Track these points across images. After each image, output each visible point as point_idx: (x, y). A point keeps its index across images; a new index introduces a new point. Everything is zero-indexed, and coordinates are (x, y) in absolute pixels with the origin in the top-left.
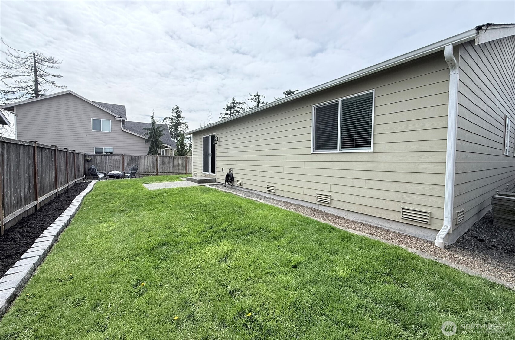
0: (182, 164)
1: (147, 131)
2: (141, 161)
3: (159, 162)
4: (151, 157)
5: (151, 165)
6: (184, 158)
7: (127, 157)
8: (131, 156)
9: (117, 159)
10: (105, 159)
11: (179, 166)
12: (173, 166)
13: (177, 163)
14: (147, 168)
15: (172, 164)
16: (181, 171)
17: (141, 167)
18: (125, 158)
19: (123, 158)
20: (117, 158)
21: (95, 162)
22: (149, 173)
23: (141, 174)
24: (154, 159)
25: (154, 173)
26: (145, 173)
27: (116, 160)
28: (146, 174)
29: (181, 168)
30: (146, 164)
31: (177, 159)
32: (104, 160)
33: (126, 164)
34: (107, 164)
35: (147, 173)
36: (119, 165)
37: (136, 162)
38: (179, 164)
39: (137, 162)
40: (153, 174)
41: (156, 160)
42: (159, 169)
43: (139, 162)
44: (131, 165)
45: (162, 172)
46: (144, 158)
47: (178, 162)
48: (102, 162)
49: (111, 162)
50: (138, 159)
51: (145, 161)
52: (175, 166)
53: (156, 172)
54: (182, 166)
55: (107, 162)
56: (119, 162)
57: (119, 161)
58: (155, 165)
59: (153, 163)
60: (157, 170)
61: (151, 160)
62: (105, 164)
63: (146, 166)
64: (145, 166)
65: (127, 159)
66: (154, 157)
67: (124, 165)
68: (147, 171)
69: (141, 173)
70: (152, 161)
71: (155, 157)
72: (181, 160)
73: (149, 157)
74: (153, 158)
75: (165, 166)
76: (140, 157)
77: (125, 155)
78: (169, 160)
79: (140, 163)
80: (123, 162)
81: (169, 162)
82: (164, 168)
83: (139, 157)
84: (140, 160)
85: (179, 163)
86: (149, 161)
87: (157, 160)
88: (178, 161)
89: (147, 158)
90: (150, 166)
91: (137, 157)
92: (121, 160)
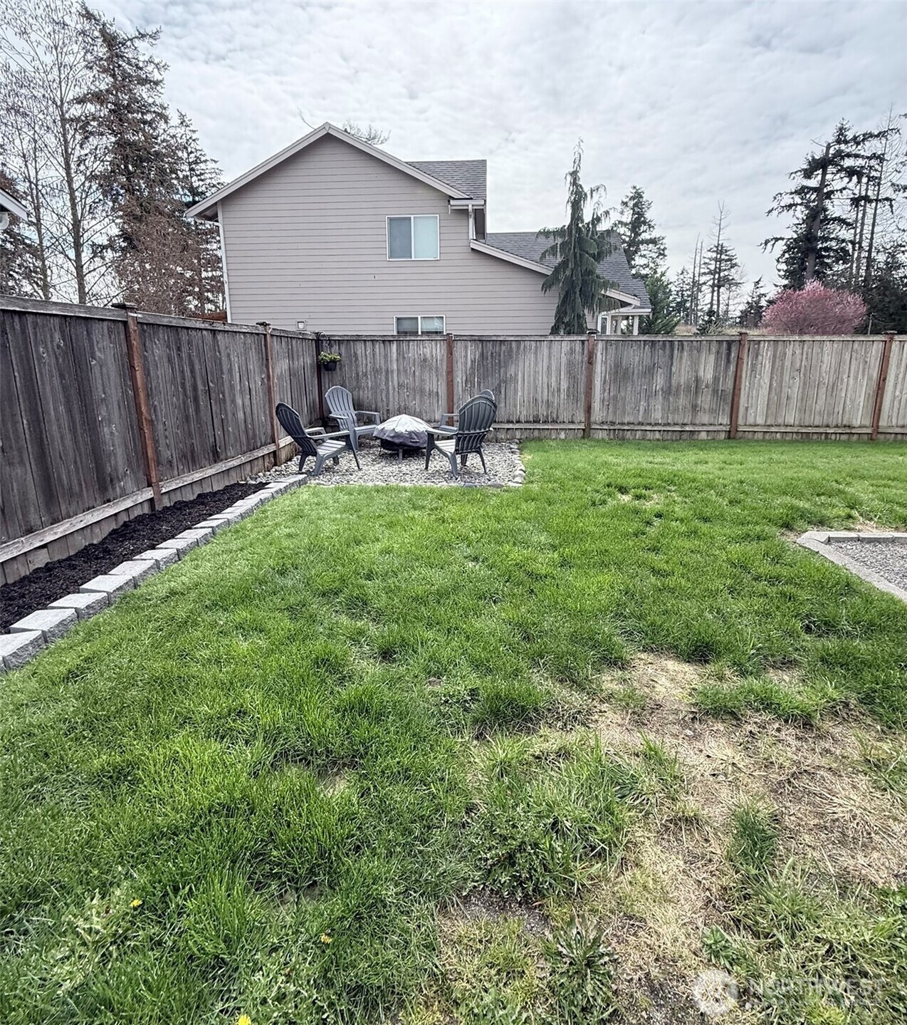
0: (716, 379)
1: (551, 242)
2: (521, 364)
3: (599, 368)
4: (565, 346)
5: (564, 385)
6: (729, 349)
7: (466, 347)
8: (481, 340)
9: (428, 356)
10: (386, 356)
11: (696, 393)
12: (668, 391)
13: (692, 376)
14: (545, 398)
15: (659, 381)
16: (706, 419)
17: (519, 394)
18: (459, 348)
19: (450, 352)
20: (427, 351)
21: (351, 371)
22: (554, 422)
23: (517, 426)
24: (578, 357)
25: (573, 422)
26: (535, 422)
27: (425, 360)
28: (538, 426)
29: (705, 400)
30: (542, 379)
31: (691, 355)
32: (383, 362)
33: (459, 378)
34: (392, 377)
35: (545, 422)
36: (435, 382)
37: (502, 370)
38: (697, 380)
39: (506, 366)
40: (572, 426)
41: (586, 359)
42: (596, 405)
43: (511, 371)
44: (479, 383)
45: (610, 418)
46: (536, 353)
47: (696, 371)
48: (376, 371)
49: (405, 371)
50: (511, 356)
51: (536, 364)
52: (678, 390)
53: (581, 416)
54: (715, 391)
55: (392, 371)
56: (437, 368)
57: (434, 364)
58: (582, 387)
59: (572, 376)
60: (588, 410)
61: (564, 360)
62: (387, 379)
63: (539, 390)
64: (536, 387)
65: (466, 356)
66: (578, 347)
67: (455, 382)
68: (543, 412)
69: (518, 422)
70: (570, 364)
71: (583, 342)
72: (712, 358)
73: (556, 346)
74: (572, 351)
75: (628, 393)
76: (518, 348)
77: (460, 338)
78: (647, 361)
79: (516, 375)
80: (450, 372)
81: (650, 371)
82: (624, 399)
83: (514, 344)
84: (517, 358)
85: (701, 373)
86: (554, 368)
87: (591, 362)
88: (695, 365)
89: (546, 351)
90: (559, 390)
91: (503, 348)
92: (441, 360)
